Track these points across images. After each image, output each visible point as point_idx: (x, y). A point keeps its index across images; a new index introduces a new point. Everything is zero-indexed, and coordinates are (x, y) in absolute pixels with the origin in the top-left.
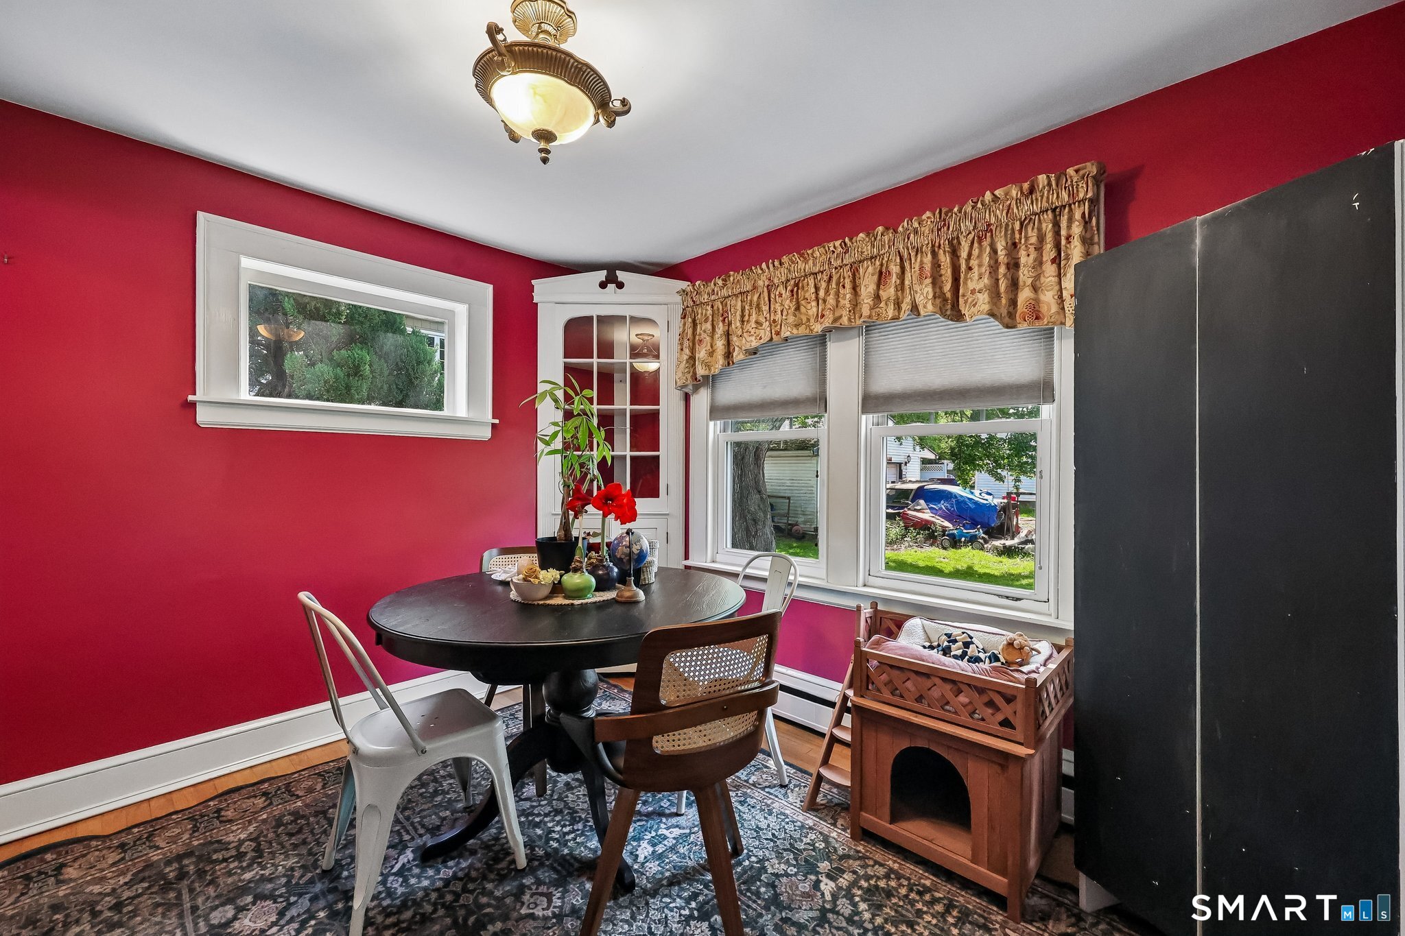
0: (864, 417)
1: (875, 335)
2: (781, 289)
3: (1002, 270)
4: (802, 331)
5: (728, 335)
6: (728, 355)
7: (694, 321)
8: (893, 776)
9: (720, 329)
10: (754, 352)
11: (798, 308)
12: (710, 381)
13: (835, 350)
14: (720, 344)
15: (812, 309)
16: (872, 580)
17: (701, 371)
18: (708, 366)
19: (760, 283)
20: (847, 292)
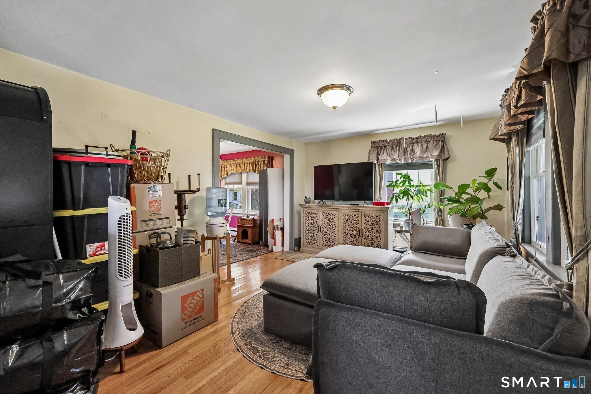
0: (247, 186)
1: (248, 173)
2: (235, 164)
3: (259, 167)
4: (237, 172)
5: (227, 171)
6: (227, 174)
7: (221, 167)
8: (242, 233)
9: (225, 170)
10: (231, 174)
11: (237, 168)
12: (225, 178)
13: (243, 174)
14: (225, 172)
15: (239, 168)
16: (249, 212)
17: (222, 177)
18: (223, 176)
19: (231, 163)
20: (243, 166)
